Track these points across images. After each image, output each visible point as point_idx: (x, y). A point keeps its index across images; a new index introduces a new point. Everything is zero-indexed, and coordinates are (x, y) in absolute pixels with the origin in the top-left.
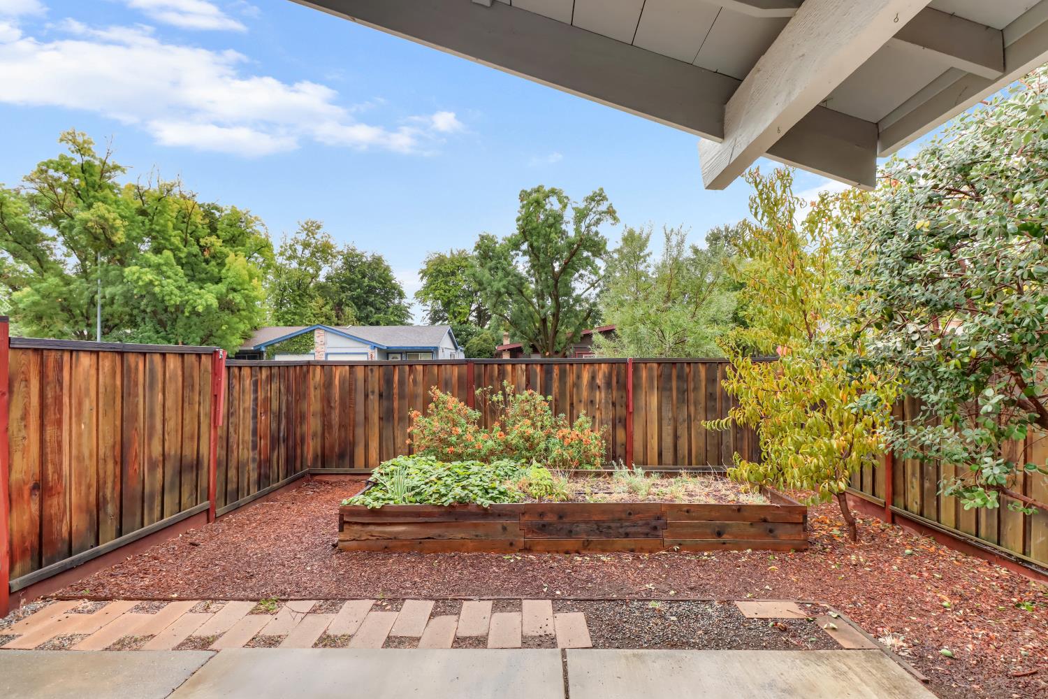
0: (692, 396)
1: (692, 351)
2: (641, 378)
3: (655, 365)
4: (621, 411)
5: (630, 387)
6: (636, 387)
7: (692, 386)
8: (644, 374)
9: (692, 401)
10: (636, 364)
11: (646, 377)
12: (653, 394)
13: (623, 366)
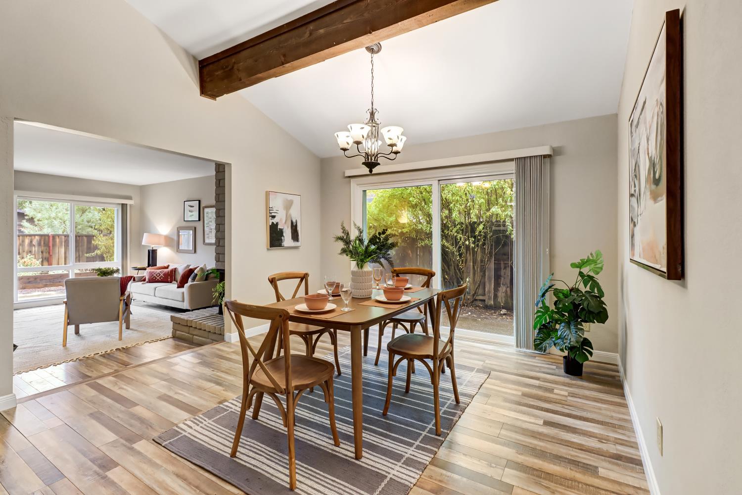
0: (80, 248)
1: (80, 231)
2: (56, 242)
3: (63, 237)
4: (47, 255)
5: (51, 244)
6: (54, 245)
7: (80, 244)
8: (58, 240)
9: (80, 250)
10: (54, 237)
11: (59, 242)
12: (62, 248)
13: (47, 237)
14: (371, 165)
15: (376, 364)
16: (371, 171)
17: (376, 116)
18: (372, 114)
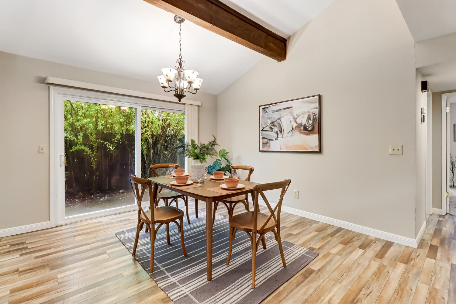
14: (180, 96)
15: (189, 223)
16: (180, 101)
17: (183, 64)
18: (180, 64)
